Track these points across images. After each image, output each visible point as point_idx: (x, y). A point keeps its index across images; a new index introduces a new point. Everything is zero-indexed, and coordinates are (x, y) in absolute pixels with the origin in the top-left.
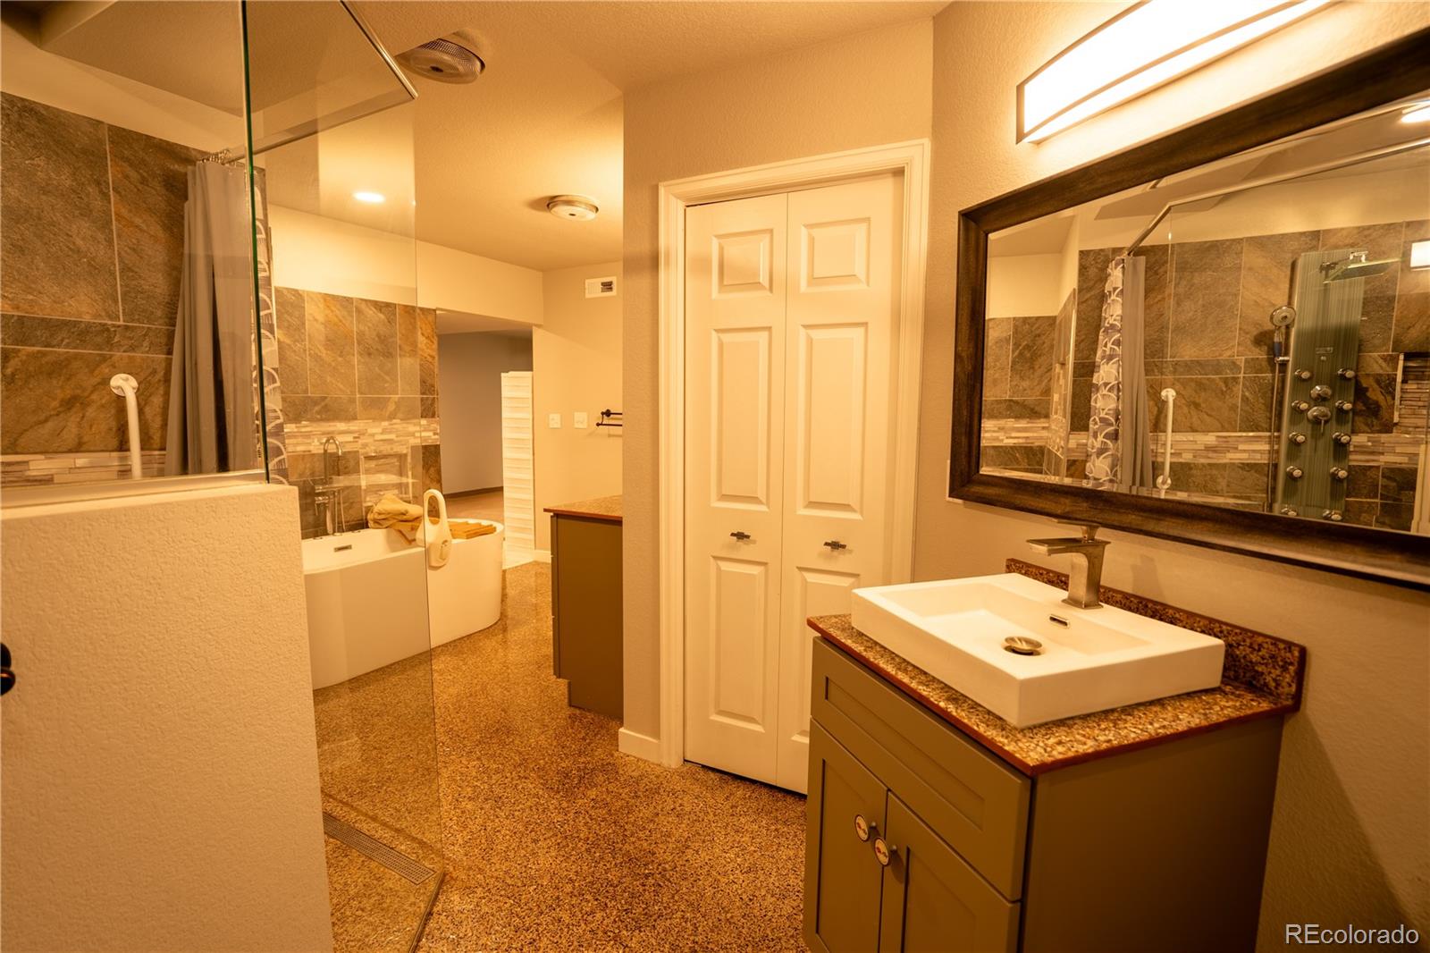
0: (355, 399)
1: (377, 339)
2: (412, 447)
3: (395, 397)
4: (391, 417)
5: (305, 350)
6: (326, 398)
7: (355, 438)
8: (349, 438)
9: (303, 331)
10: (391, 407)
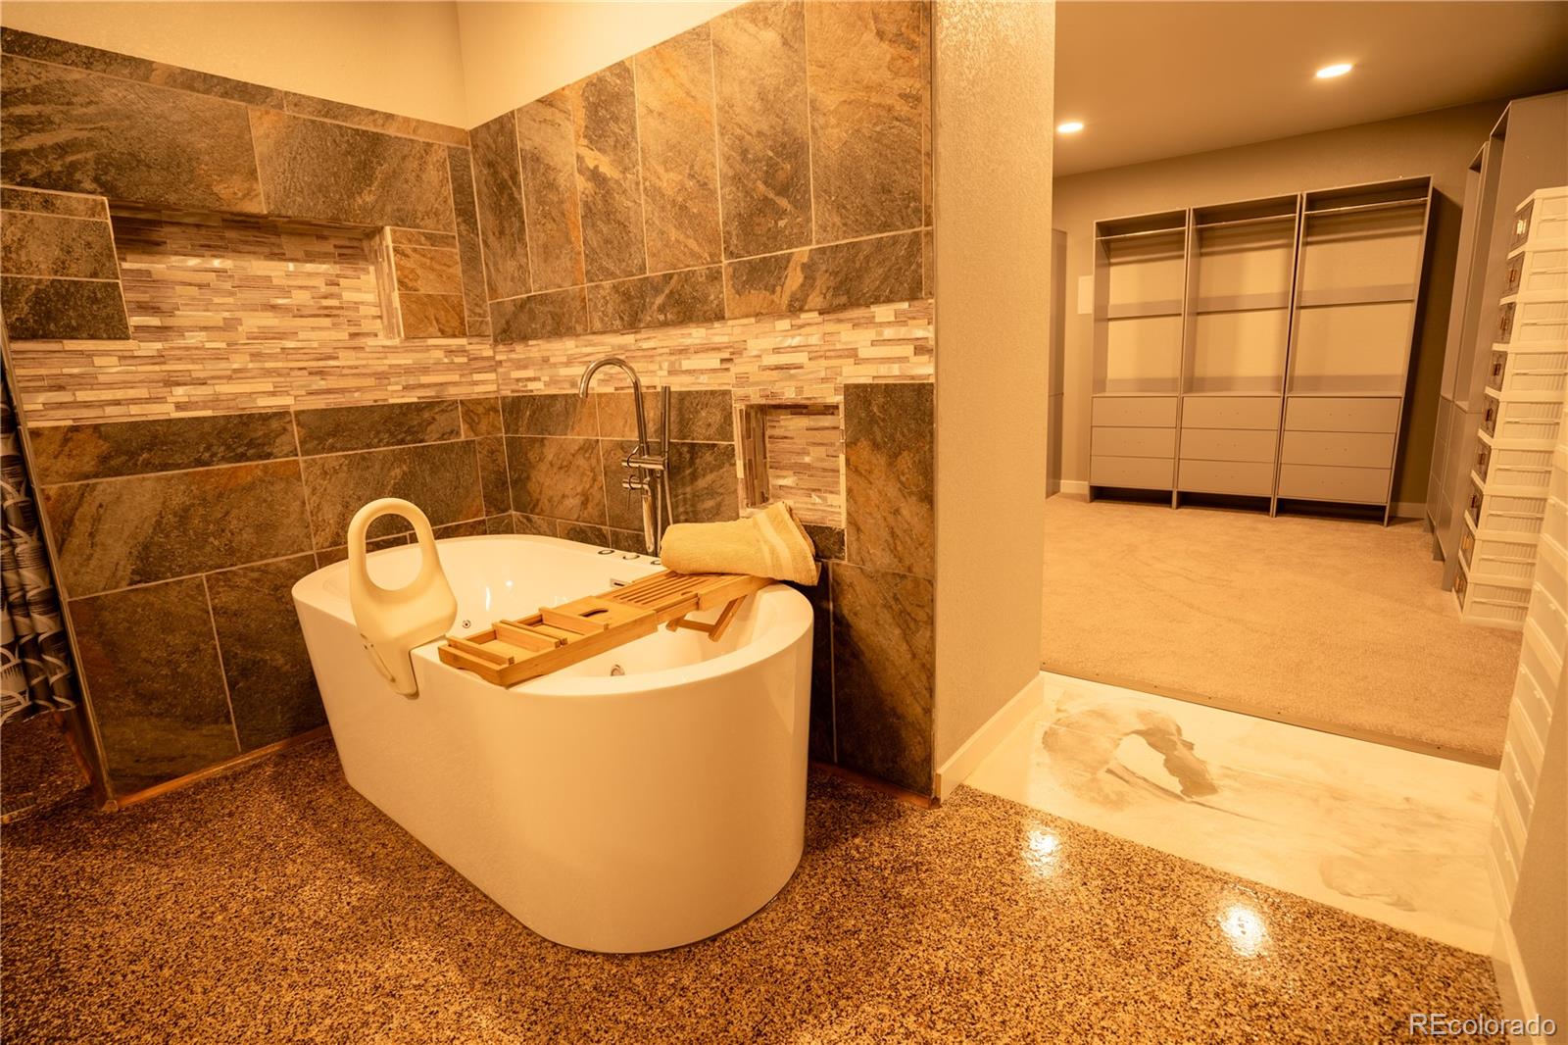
0: (719, 272)
1: (758, 106)
2: (847, 387)
3: (801, 253)
4: (796, 307)
5: (637, 184)
6: (671, 276)
7: (723, 361)
8: (713, 361)
9: (634, 144)
10: (794, 280)
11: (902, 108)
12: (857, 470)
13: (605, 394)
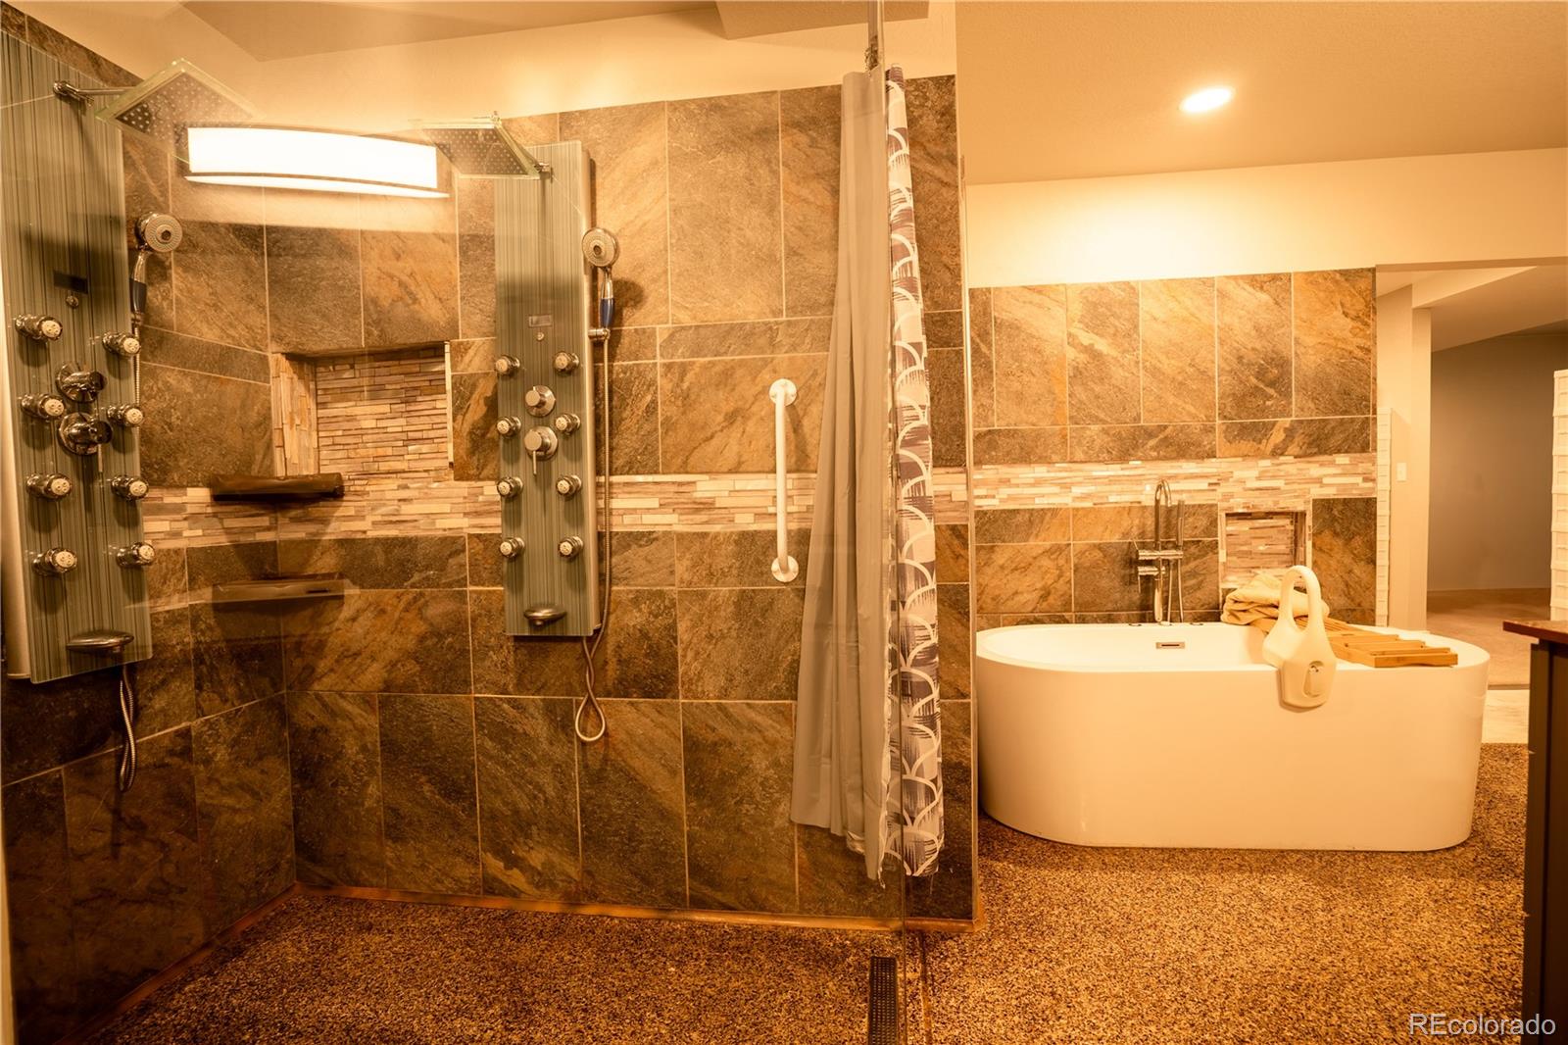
0: (1213, 428)
1: (1253, 333)
2: (1315, 501)
3: (1285, 422)
4: (1278, 452)
5: (1137, 363)
6: (1166, 427)
7: (1210, 484)
8: (1203, 485)
9: (1135, 336)
10: (1277, 436)
11: (1359, 354)
12: (1321, 549)
13: (1083, 508)
